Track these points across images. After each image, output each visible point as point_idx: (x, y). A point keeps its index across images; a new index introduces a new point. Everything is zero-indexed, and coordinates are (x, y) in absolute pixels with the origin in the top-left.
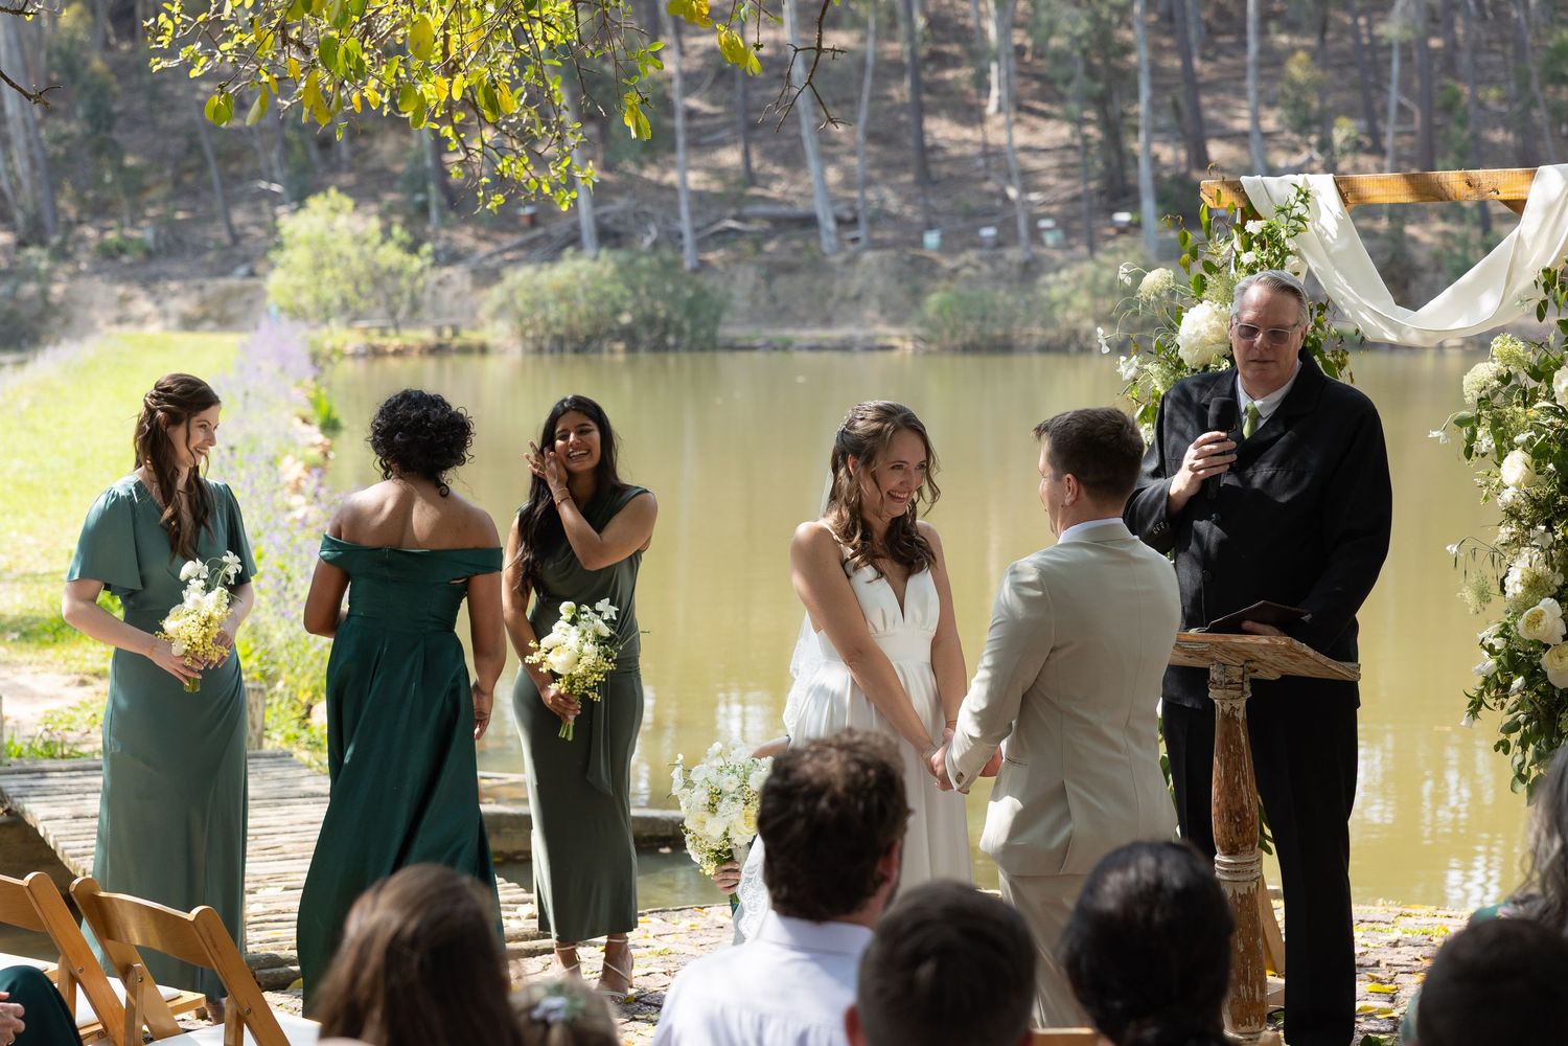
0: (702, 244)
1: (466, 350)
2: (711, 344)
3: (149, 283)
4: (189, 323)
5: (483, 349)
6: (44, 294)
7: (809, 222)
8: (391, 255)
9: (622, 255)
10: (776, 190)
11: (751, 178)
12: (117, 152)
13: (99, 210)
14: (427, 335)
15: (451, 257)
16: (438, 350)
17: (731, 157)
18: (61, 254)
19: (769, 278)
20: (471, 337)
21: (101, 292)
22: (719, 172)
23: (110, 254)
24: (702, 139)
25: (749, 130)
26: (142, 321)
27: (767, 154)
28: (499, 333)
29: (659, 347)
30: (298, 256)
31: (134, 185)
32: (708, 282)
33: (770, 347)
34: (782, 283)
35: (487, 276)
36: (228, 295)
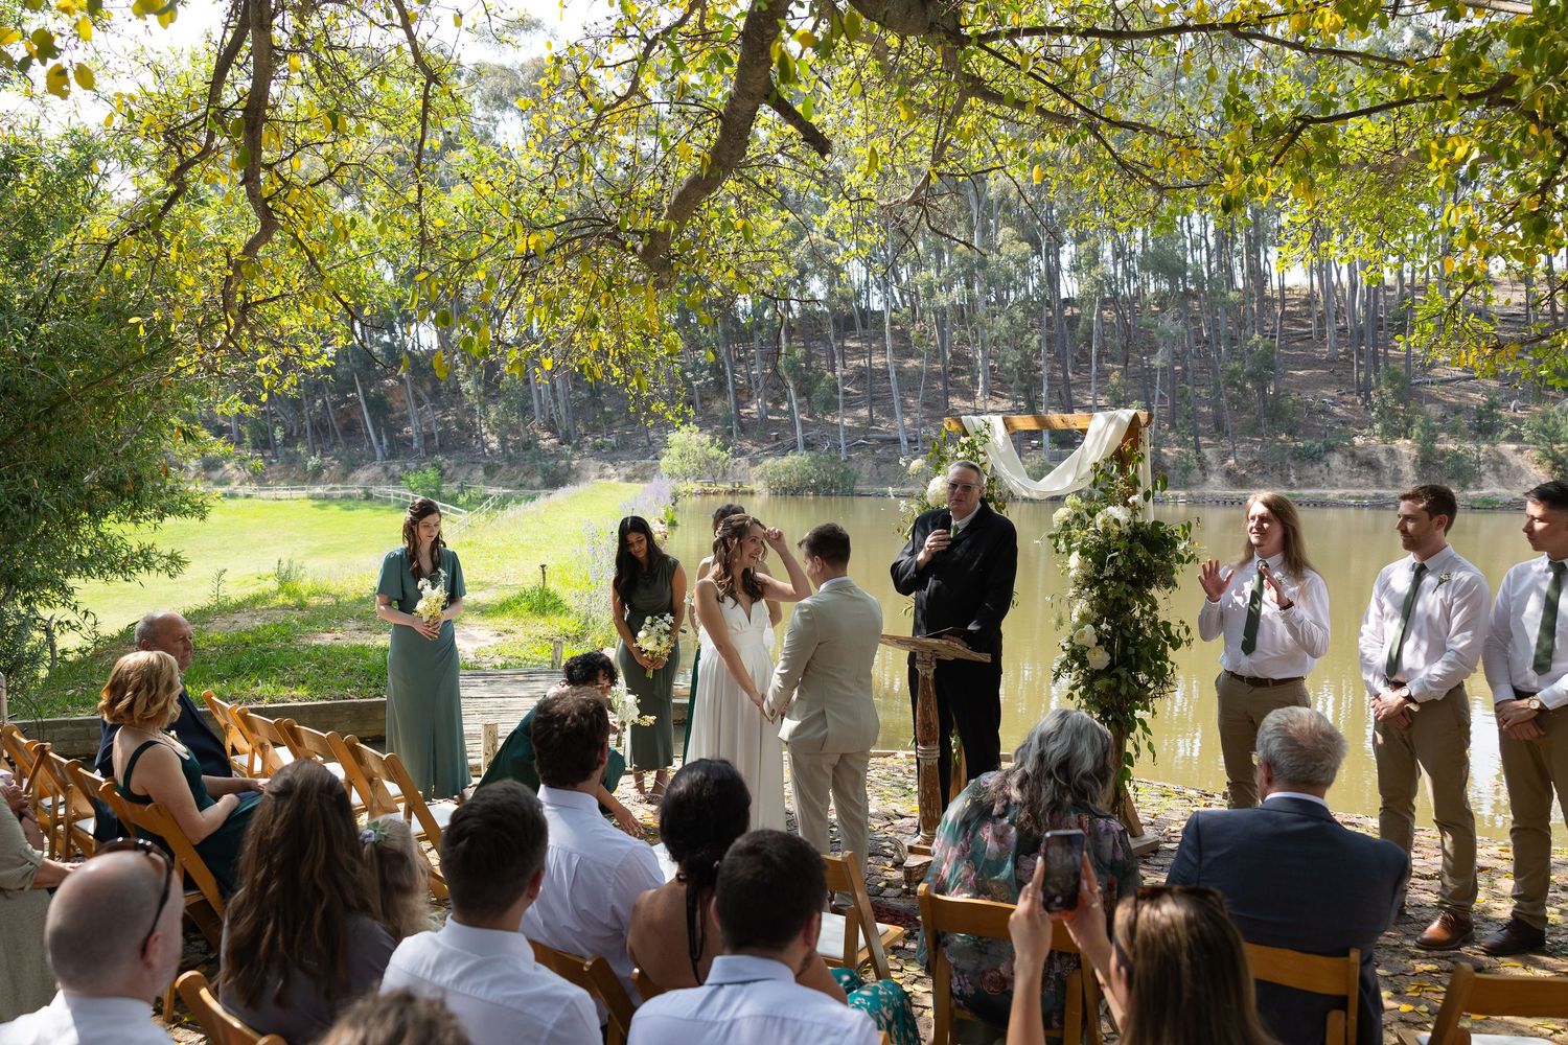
0: (848, 450)
1: (745, 493)
2: (851, 493)
3: (612, 461)
4: (629, 479)
5: (752, 493)
6: (569, 464)
7: (896, 441)
8: (714, 452)
9: (813, 454)
10: (883, 427)
11: (872, 422)
12: (602, 405)
13: (594, 430)
14: (729, 487)
15: (742, 453)
16: (733, 493)
17: (864, 412)
18: (577, 448)
19: (878, 465)
20: (747, 487)
21: (592, 464)
22: (858, 419)
23: (598, 448)
24: (851, 404)
25: (873, 401)
26: (609, 477)
27: (880, 411)
28: (759, 486)
29: (828, 494)
30: (675, 451)
31: (609, 420)
32: (850, 466)
33: (877, 495)
34: (883, 468)
35: (754, 462)
36: (646, 467)
